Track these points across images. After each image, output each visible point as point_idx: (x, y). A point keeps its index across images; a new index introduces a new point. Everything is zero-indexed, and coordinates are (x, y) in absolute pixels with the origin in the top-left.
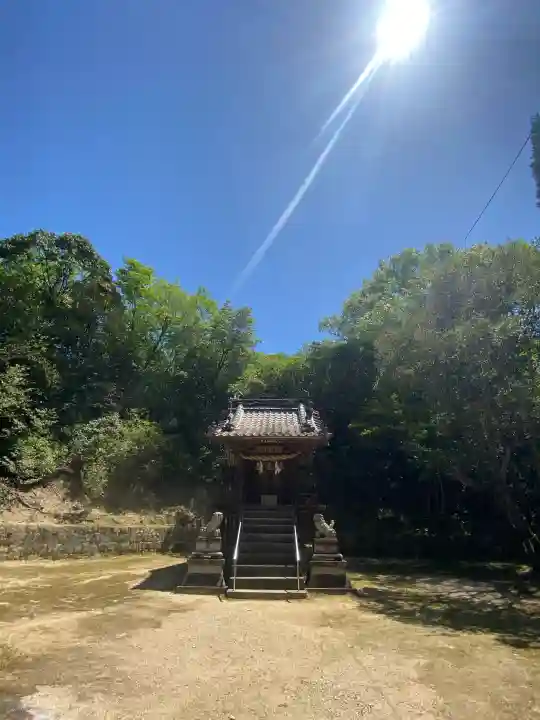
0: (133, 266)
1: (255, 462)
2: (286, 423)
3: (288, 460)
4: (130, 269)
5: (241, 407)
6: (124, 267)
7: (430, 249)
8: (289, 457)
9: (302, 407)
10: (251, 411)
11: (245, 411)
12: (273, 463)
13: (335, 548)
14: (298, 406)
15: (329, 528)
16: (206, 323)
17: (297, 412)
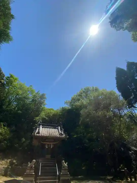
0: (11, 76)
1: (45, 144)
2: (55, 132)
3: (56, 144)
4: (11, 77)
5: (41, 126)
6: (9, 76)
7: (93, 88)
8: (56, 143)
9: (59, 127)
10: (44, 127)
11: (42, 127)
12: (51, 145)
13: (67, 171)
14: (58, 127)
15: (66, 165)
16: (31, 96)
17: (58, 129)
